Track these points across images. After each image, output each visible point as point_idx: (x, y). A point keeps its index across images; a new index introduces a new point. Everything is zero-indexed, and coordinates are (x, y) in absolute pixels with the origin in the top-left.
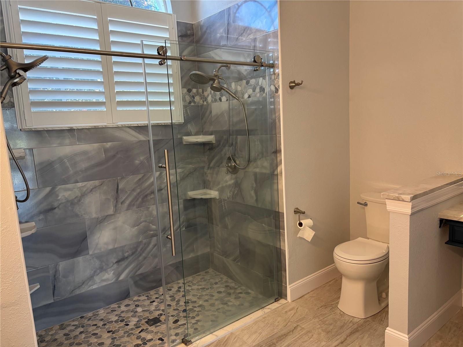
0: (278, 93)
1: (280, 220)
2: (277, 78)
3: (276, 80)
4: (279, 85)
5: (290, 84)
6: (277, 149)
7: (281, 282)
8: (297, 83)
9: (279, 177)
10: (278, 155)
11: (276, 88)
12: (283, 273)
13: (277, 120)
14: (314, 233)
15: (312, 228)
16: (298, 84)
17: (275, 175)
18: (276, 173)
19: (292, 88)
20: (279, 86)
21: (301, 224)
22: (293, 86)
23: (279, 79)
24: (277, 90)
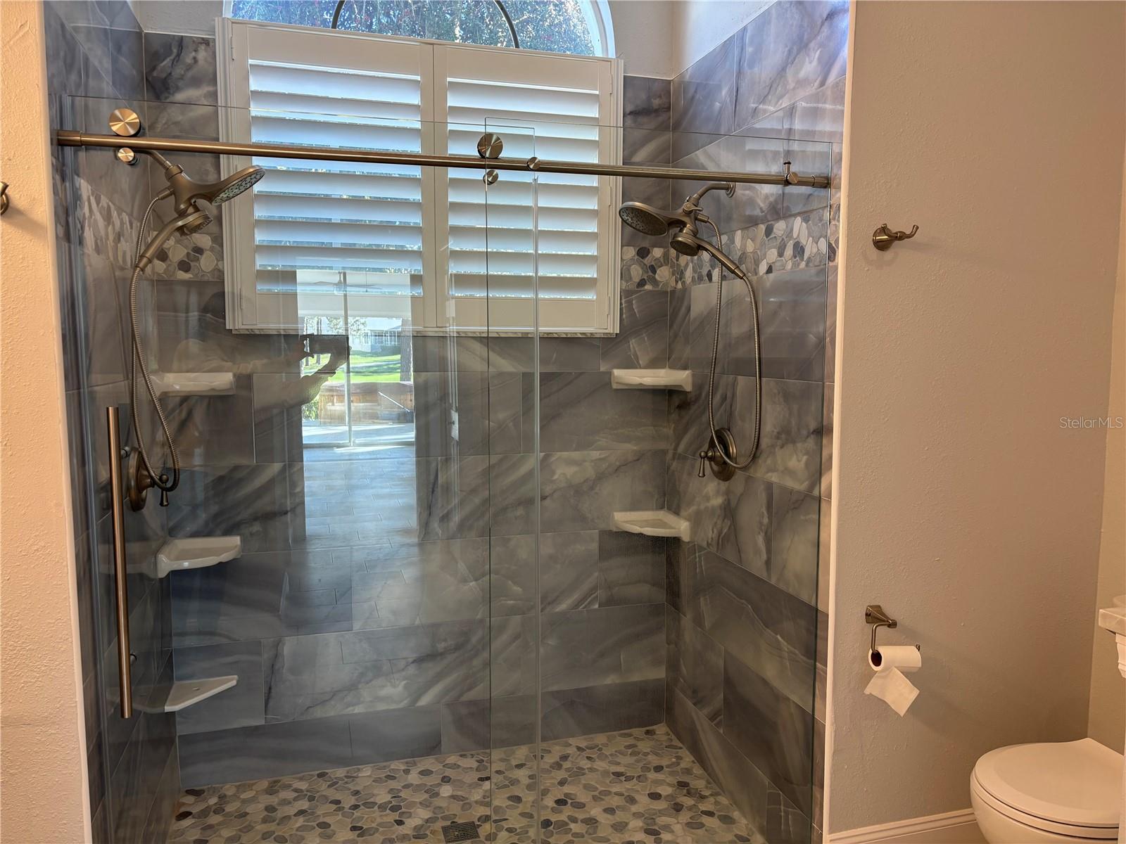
0: (834, 260)
1: (819, 632)
2: (834, 219)
3: (833, 223)
4: (838, 237)
5: (875, 235)
6: (824, 424)
7: (811, 816)
8: (896, 233)
9: (823, 505)
10: (825, 441)
11: (830, 246)
12: (816, 789)
13: (828, 340)
14: (916, 692)
15: (911, 675)
16: (901, 237)
17: (814, 498)
18: (816, 493)
19: (881, 246)
20: (837, 241)
21: (877, 659)
22: (886, 240)
23: (839, 221)
24: (832, 251)
